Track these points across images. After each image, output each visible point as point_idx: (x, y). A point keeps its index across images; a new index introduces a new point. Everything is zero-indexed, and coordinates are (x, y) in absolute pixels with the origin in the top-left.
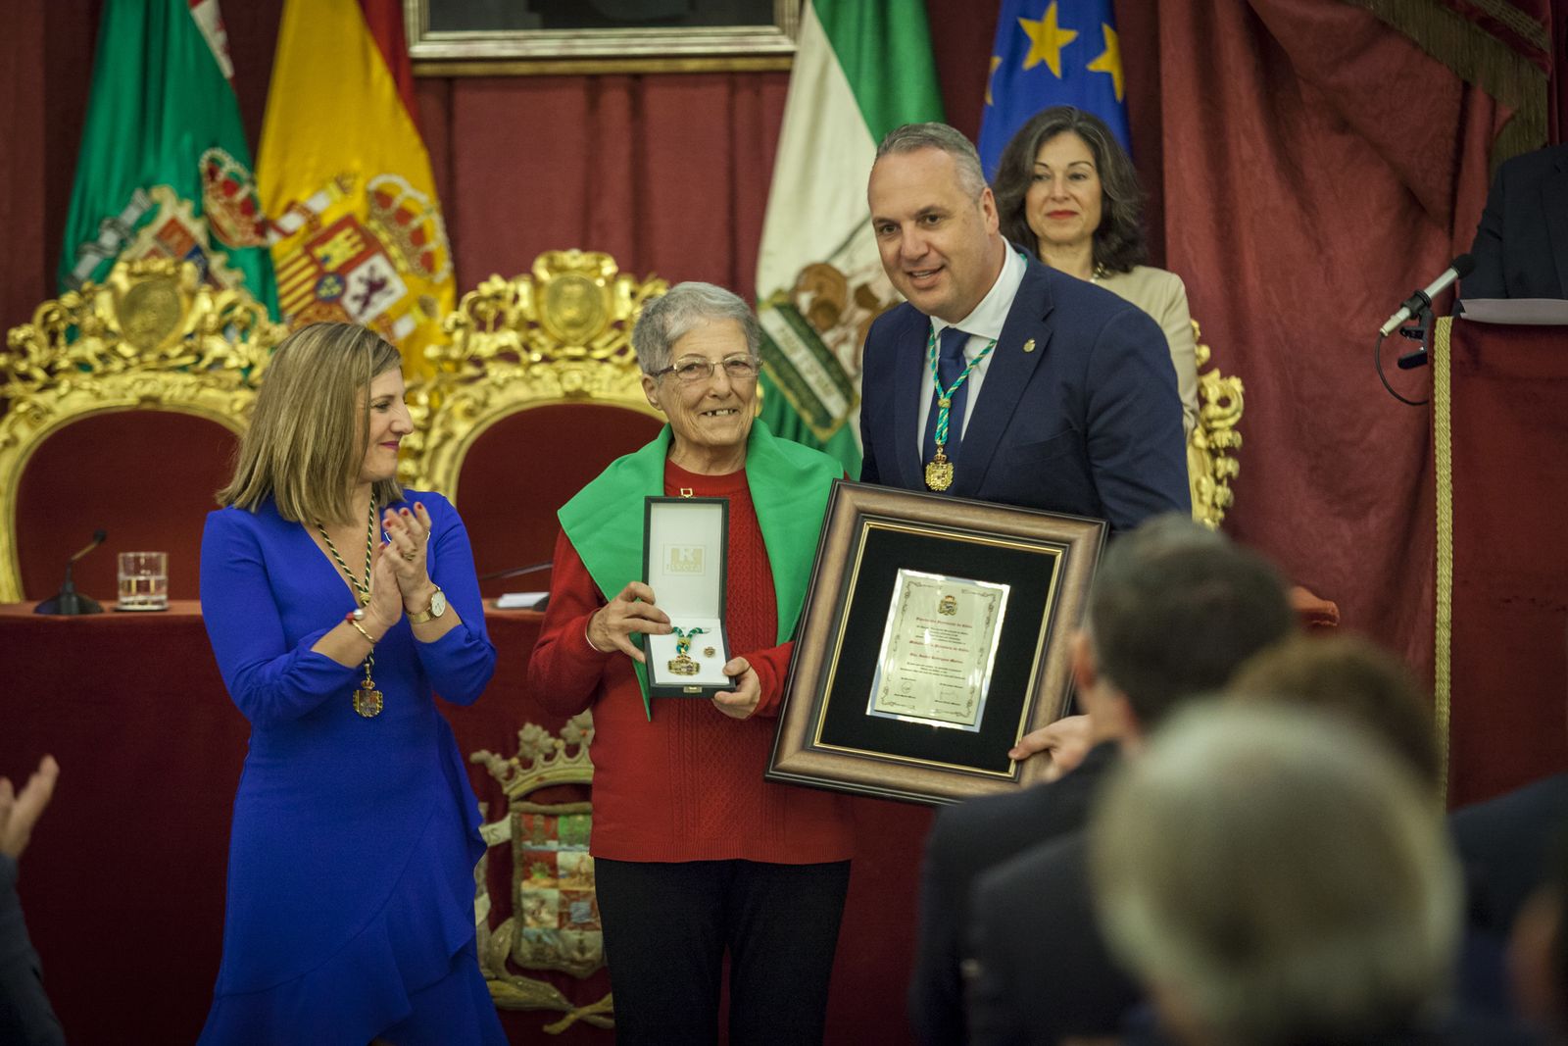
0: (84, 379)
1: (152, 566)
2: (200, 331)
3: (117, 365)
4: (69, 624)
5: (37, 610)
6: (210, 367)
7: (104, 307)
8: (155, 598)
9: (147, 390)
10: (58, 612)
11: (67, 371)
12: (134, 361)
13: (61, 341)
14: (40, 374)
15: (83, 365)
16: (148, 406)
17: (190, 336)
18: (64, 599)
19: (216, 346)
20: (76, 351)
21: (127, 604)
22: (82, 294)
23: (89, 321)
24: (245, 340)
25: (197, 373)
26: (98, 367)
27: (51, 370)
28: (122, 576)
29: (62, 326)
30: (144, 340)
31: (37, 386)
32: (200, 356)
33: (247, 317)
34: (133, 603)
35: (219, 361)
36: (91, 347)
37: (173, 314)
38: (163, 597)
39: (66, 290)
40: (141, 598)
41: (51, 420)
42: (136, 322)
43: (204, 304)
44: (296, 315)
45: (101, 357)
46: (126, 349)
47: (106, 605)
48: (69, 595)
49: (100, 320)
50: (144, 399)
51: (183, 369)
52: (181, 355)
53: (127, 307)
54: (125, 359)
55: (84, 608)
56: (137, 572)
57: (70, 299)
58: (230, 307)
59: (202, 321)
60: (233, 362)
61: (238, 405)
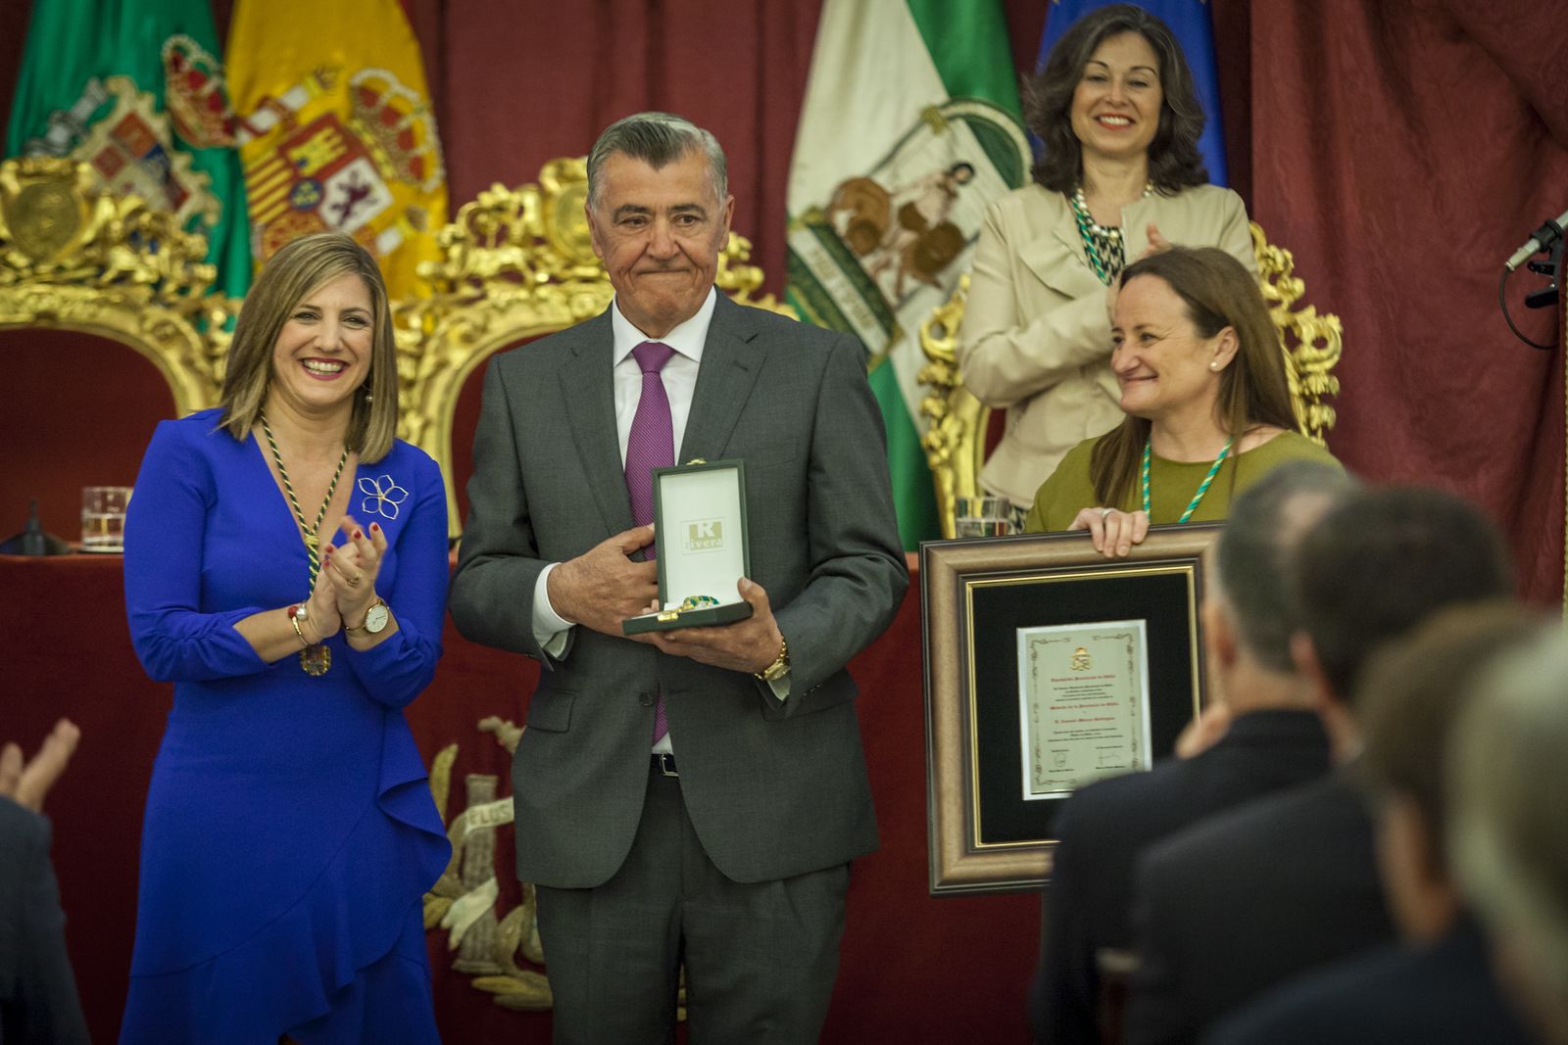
2: (103, 240)
3: (8, 276)
6: (114, 281)
9: (45, 305)
12: (26, 273)
16: (44, 324)
17: (89, 245)
19: (122, 258)
24: (154, 250)
25: (98, 287)
30: (38, 249)
32: (103, 268)
33: (156, 225)
35: (124, 277)
37: (70, 220)
42: (27, 229)
43: (105, 209)
46: (18, 259)
50: (41, 315)
51: (79, 282)
52: (79, 267)
53: (19, 211)
54: (16, 269)
58: (137, 212)
59: (106, 227)
60: (141, 276)
61: (148, 325)
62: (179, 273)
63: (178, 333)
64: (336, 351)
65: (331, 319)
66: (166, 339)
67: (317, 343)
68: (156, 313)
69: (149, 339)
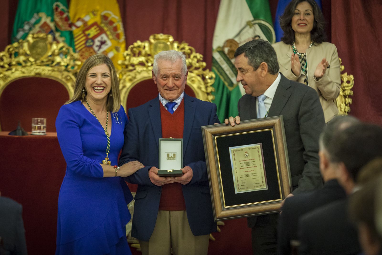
0: (19, 68)
1: (42, 122)
2: (53, 55)
3: (29, 64)
4: (18, 138)
5: (9, 134)
6: (56, 65)
7: (26, 46)
8: (42, 131)
9: (38, 71)
10: (16, 135)
11: (14, 65)
12: (34, 63)
13: (13, 56)
14: (7, 66)
15: (19, 64)
16: (38, 76)
17: (50, 56)
18: (17, 131)
19: (58, 59)
20: (17, 59)
21: (34, 133)
22: (19, 43)
23: (21, 51)
24: (66, 57)
25: (52, 67)
26: (24, 64)
27: (10, 65)
28: (33, 125)
29: (13, 52)
30: (37, 57)
31: (5, 69)
32: (53, 62)
33: (67, 51)
34: (36, 133)
35: (59, 64)
36: (22, 58)
37: (45, 49)
38: (45, 131)
39: (14, 42)
40: (38, 131)
41: (9, 80)
42: (34, 52)
43: (54, 47)
44: (80, 51)
45: (25, 61)
46: (32, 59)
47: (29, 133)
48: (19, 130)
49: (24, 50)
50: (37, 74)
51: (48, 65)
52: (47, 61)
53: (32, 47)
54: (31, 62)
55: (23, 134)
56: (37, 124)
57: (16, 45)
58: (62, 48)
59: (54, 52)
60: (63, 64)
61: (64, 76)
62: (72, 63)
63: (71, 78)
64: (101, 84)
65: (99, 76)
66: (68, 80)
67: (96, 82)
68: (66, 73)
69: (64, 80)
